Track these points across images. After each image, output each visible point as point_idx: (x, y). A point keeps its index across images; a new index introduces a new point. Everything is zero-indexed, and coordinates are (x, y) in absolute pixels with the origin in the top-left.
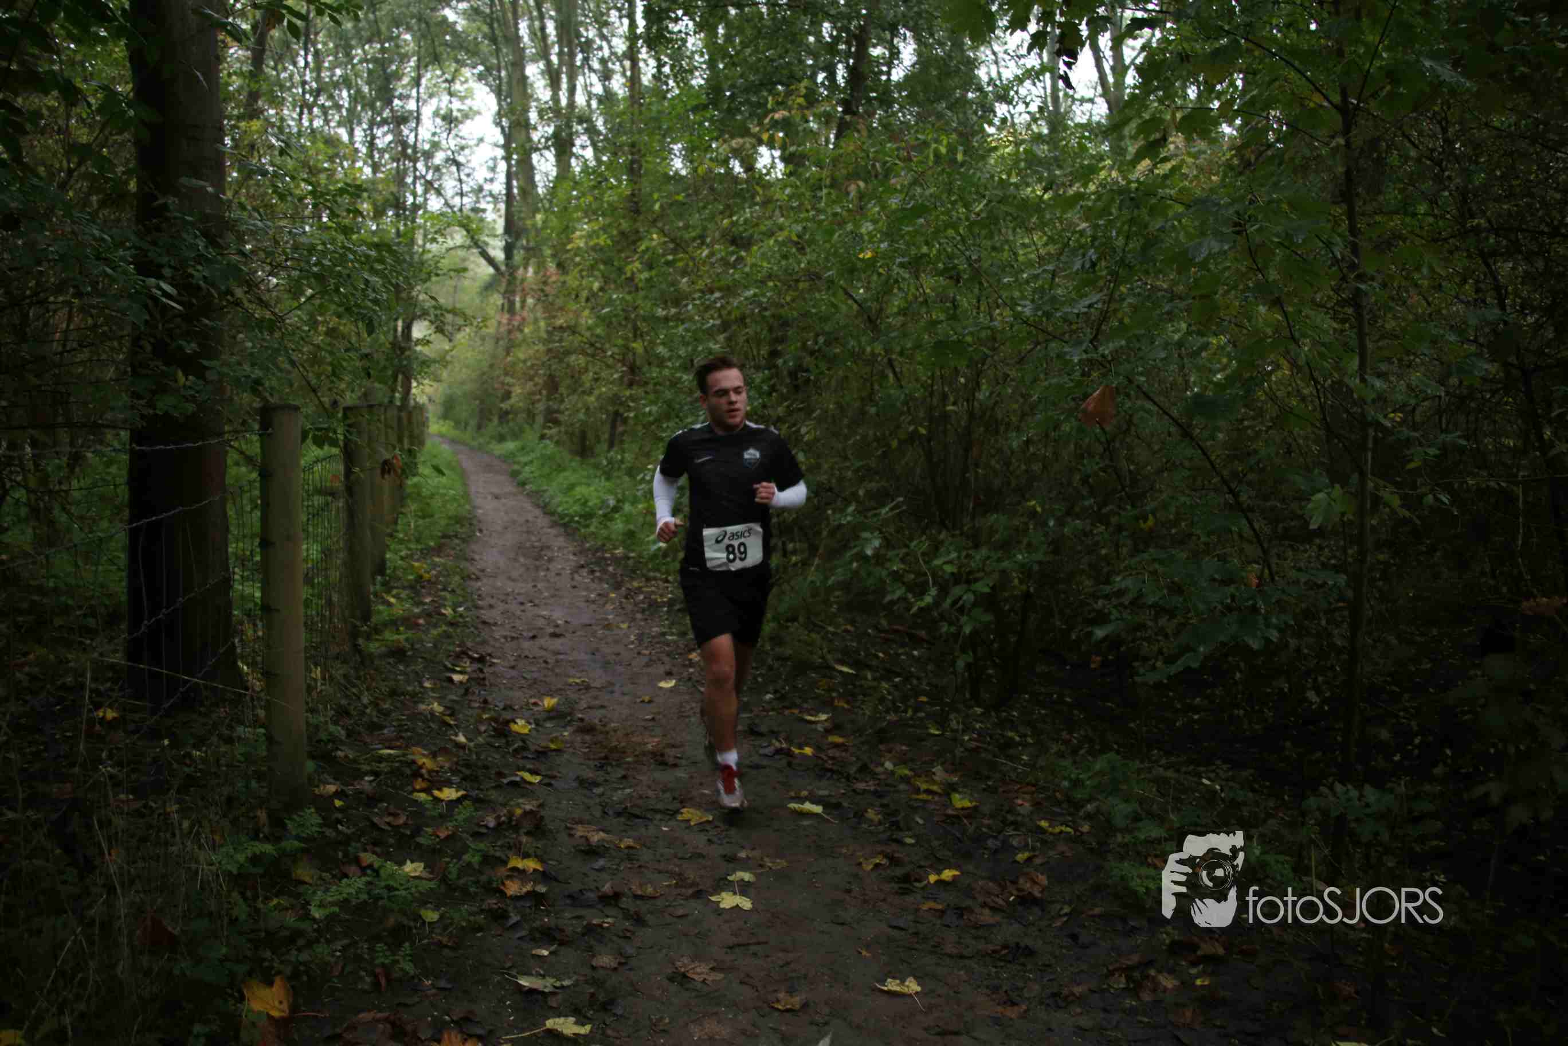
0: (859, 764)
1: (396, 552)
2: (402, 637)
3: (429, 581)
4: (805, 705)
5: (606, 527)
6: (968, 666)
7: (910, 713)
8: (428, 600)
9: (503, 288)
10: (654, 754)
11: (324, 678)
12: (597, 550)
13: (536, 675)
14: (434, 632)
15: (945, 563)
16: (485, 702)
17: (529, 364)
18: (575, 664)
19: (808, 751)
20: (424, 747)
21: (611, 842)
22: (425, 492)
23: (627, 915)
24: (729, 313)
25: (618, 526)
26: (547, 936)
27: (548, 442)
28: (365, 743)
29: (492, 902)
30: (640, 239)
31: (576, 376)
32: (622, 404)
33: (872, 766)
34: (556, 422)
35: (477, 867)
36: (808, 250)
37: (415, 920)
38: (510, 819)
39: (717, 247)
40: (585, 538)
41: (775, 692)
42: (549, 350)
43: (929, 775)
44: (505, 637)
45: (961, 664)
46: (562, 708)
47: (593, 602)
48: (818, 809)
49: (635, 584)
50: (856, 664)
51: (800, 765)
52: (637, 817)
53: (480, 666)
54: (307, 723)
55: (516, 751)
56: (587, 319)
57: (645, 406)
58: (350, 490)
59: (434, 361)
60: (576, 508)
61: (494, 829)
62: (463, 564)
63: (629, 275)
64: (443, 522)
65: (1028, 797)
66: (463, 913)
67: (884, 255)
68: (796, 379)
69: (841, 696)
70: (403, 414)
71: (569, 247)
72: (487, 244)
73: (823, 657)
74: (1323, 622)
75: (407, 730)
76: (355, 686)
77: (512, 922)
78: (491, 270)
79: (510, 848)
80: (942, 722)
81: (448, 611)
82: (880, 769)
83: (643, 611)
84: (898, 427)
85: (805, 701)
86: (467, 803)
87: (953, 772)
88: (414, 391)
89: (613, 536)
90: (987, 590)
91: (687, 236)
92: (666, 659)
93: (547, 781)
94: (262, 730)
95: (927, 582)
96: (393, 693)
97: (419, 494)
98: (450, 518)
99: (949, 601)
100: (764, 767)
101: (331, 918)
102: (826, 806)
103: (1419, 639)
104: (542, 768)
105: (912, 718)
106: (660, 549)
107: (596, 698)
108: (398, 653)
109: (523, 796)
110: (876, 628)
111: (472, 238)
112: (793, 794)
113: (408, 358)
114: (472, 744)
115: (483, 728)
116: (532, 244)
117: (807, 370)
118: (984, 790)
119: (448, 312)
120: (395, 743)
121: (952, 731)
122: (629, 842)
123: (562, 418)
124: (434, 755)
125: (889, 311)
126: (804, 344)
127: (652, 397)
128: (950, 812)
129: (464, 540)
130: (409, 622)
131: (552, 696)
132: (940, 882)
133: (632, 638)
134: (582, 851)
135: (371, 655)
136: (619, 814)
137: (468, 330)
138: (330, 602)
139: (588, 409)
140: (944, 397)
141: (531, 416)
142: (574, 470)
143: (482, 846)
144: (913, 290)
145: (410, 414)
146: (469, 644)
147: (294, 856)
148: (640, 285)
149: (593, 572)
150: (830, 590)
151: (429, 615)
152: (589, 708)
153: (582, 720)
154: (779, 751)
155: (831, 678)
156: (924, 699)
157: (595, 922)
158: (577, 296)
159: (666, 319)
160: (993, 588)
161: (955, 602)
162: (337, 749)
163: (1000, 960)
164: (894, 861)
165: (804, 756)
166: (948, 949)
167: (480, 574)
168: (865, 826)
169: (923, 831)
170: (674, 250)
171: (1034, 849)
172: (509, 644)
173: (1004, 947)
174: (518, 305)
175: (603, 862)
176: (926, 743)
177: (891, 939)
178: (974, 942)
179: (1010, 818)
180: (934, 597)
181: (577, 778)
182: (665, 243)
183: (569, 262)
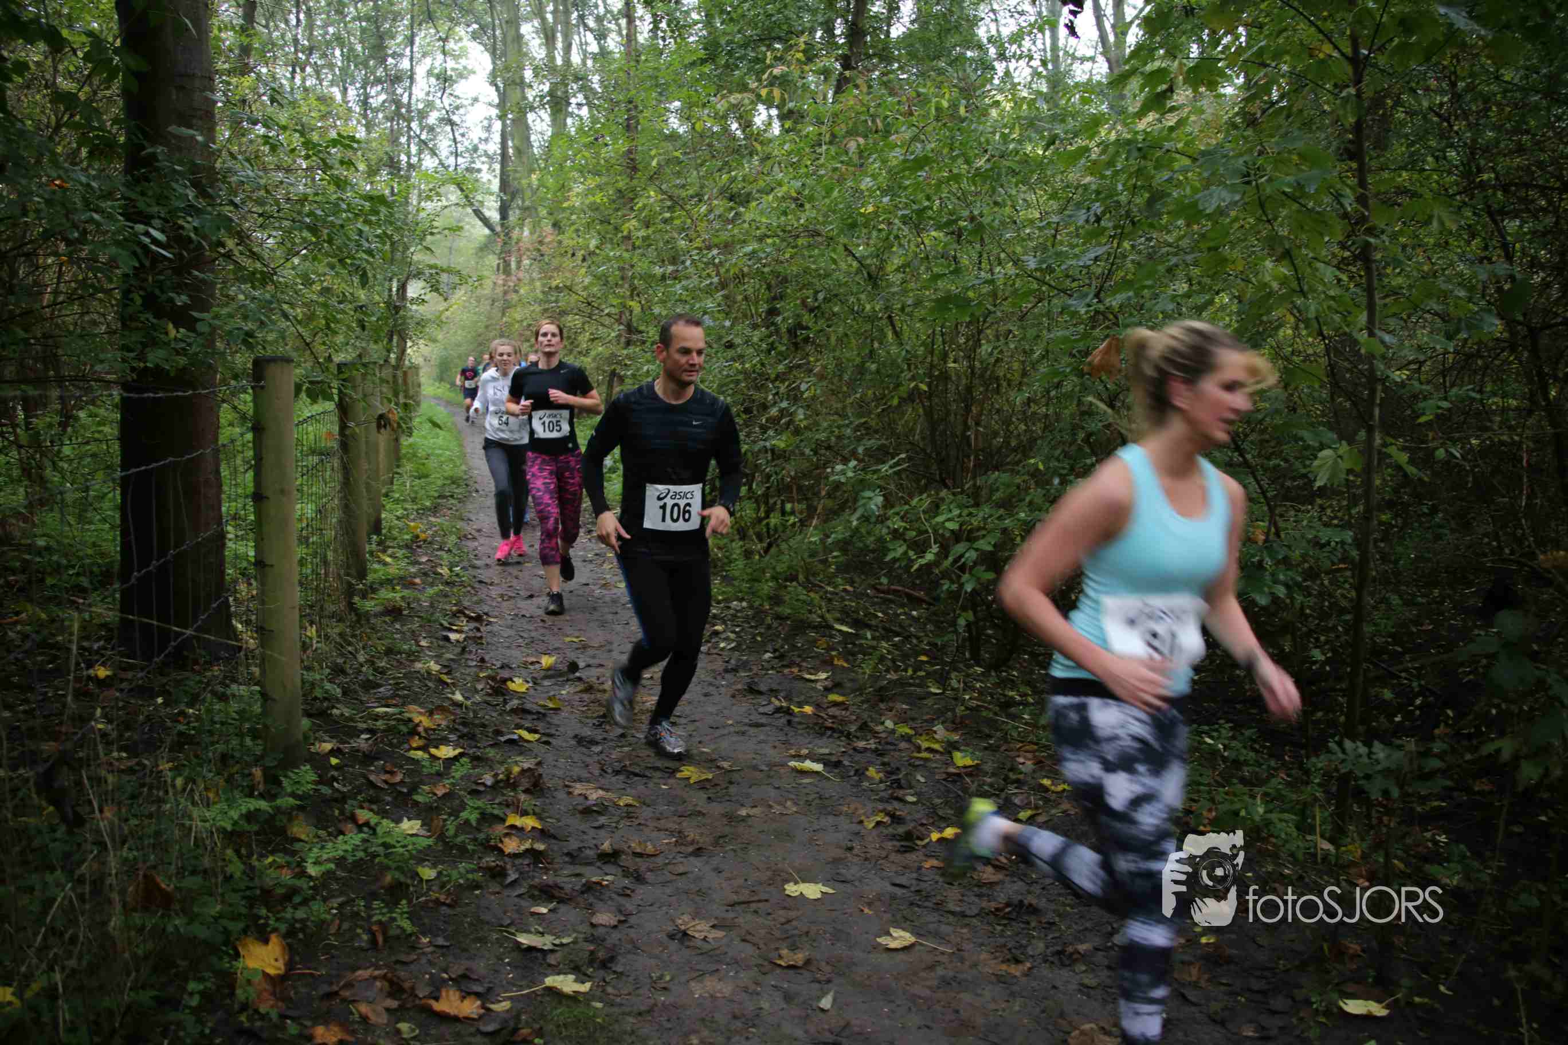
0: (858, 724)
1: (391, 511)
2: (398, 596)
3: (425, 541)
4: (805, 664)
6: (969, 625)
7: (910, 672)
8: (424, 559)
9: (497, 248)
11: (319, 636)
13: (533, 634)
14: (431, 591)
15: (949, 520)
16: (483, 660)
17: (525, 324)
18: (573, 624)
19: (808, 709)
20: (421, 705)
21: (611, 800)
22: (421, 453)
23: (626, 873)
24: (728, 271)
26: (547, 893)
28: (362, 702)
29: (490, 860)
30: (637, 197)
32: (618, 363)
33: (871, 725)
35: (474, 823)
36: (807, 206)
37: (413, 878)
38: (508, 778)
39: (716, 202)
41: (775, 651)
42: (546, 310)
43: (930, 733)
44: (502, 596)
45: (962, 622)
46: (560, 667)
47: (591, 561)
48: (818, 767)
50: (856, 623)
51: (800, 723)
52: (636, 775)
53: (477, 625)
54: (303, 682)
55: (513, 709)
56: (583, 278)
57: (643, 365)
58: (344, 446)
59: (430, 320)
61: (493, 787)
62: (460, 524)
63: (625, 233)
64: (439, 483)
65: (1029, 755)
66: (462, 871)
67: (887, 211)
68: (796, 336)
69: (840, 655)
70: (399, 373)
71: (565, 205)
72: (482, 203)
73: (822, 617)
74: (1326, 582)
75: (403, 688)
76: (350, 644)
77: (509, 880)
78: (486, 231)
79: (508, 806)
80: (942, 679)
81: (444, 571)
82: (880, 728)
84: (898, 385)
85: (804, 660)
86: (464, 760)
87: (955, 730)
88: (409, 351)
90: (990, 548)
91: (684, 194)
93: (544, 739)
94: (257, 688)
95: (929, 539)
96: (389, 652)
97: (415, 455)
98: (446, 478)
99: (951, 559)
100: (762, 725)
101: (328, 875)
102: (827, 764)
103: (1420, 600)
104: (541, 726)
105: (912, 677)
107: (594, 657)
108: (394, 612)
109: (521, 754)
110: (874, 587)
111: (466, 197)
112: (792, 752)
113: (404, 317)
114: (469, 703)
115: (480, 687)
116: (527, 204)
117: (807, 328)
118: (986, 748)
119: (443, 271)
120: (390, 702)
121: (953, 689)
122: (629, 800)
124: (431, 713)
125: (889, 268)
126: (804, 303)
128: (952, 770)
129: (460, 500)
130: (406, 582)
131: (550, 655)
132: (941, 840)
134: (581, 809)
135: (367, 615)
136: (617, 773)
137: (463, 287)
138: (325, 562)
140: (945, 356)
143: (479, 803)
144: (913, 247)
145: (405, 373)
146: (466, 604)
147: (290, 814)
148: (637, 243)
150: (827, 550)
151: (425, 574)
152: (589, 666)
153: (579, 679)
154: (778, 710)
155: (831, 636)
156: (924, 658)
157: (594, 879)
158: (573, 255)
159: (664, 278)
160: (995, 546)
161: (956, 560)
162: (333, 707)
163: (1004, 918)
164: (896, 819)
165: (804, 715)
166: (951, 906)
167: (476, 534)
168: (866, 784)
169: (924, 789)
170: (669, 207)
171: (1037, 808)
172: (505, 604)
173: (1008, 905)
174: (513, 265)
175: (602, 820)
176: (929, 702)
177: (893, 897)
178: (976, 900)
179: (1012, 776)
180: (936, 554)
181: (576, 736)
182: (662, 200)
183: (565, 221)
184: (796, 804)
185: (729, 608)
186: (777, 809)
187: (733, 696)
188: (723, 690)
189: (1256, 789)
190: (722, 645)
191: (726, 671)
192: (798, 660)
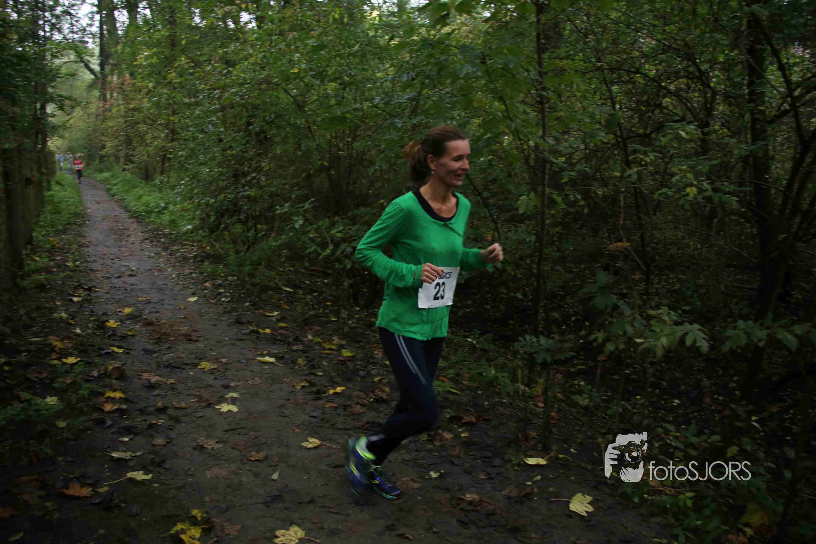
0: (294, 337)
1: (39, 232)
2: (43, 278)
3: (59, 248)
4: (266, 308)
5: (160, 218)
6: (351, 286)
7: (321, 310)
8: (58, 258)
9: (99, 86)
10: (185, 335)
12: (155, 230)
13: (121, 297)
14: (62, 275)
15: (338, 232)
16: (92, 311)
17: (115, 129)
18: (142, 290)
19: (268, 331)
20: (57, 336)
21: (162, 381)
22: (56, 200)
23: (171, 418)
24: (224, 101)
25: (166, 217)
26: (128, 430)
27: (126, 172)
28: (22, 335)
29: (97, 415)
30: (175, 60)
31: (142, 136)
32: (166, 151)
33: (301, 338)
34: (132, 162)
35: (87, 397)
36: (267, 68)
37: (53, 427)
38: (106, 372)
39: (217, 65)
40: (148, 224)
41: (251, 301)
42: (126, 122)
43: (330, 341)
44: (103, 277)
45: (346, 284)
46: (135, 313)
47: (153, 257)
48: (272, 360)
49: (176, 248)
50: (294, 287)
51: (263, 338)
52: (177, 368)
53: (89, 292)
55: (109, 336)
56: (146, 104)
57: (179, 151)
58: (8, 196)
59: (59, 126)
60: (143, 208)
61: (97, 377)
62: (79, 239)
63: (169, 80)
64: (67, 216)
65: (380, 350)
66: (80, 422)
67: (304, 71)
68: (260, 137)
69: (285, 303)
70: (43, 156)
71: (135, 63)
72: (89, 61)
73: (276, 284)
74: (528, 261)
75: (46, 328)
76: (15, 305)
77: (107, 424)
78: (92, 77)
79: (106, 387)
80: (337, 314)
81: (70, 264)
82: (305, 339)
83: (180, 261)
85: (266, 305)
86: (81, 364)
87: (343, 339)
88: (49, 143)
89: (163, 223)
91: (201, 59)
92: (192, 286)
93: (127, 351)
95: (327, 243)
96: (38, 308)
97: (52, 201)
98: (71, 214)
99: (339, 252)
100: (244, 340)
102: (277, 358)
103: (575, 270)
104: (124, 345)
105: (322, 313)
106: (188, 229)
107: (154, 308)
108: (41, 287)
109: (113, 359)
110: (304, 268)
111: (80, 57)
112: (259, 353)
113: (44, 124)
114: (84, 334)
115: (90, 325)
116: (115, 62)
117: (265, 132)
118: (359, 347)
119: (66, 98)
120: (39, 335)
121: (344, 319)
122: (172, 381)
123: (135, 159)
124: (62, 340)
125: (309, 101)
126: (264, 119)
127: (183, 146)
128: (341, 358)
129: (79, 226)
130: (47, 270)
131: (130, 307)
132: (335, 393)
133: (174, 276)
134: (146, 386)
135: (25, 288)
136: (166, 367)
137: (78, 109)
139: (149, 154)
140: (338, 148)
141: (117, 158)
142: (142, 188)
143: (90, 386)
145: (47, 156)
146: (83, 282)
148: (176, 86)
149: (152, 242)
151: (59, 266)
152: (150, 313)
153: (146, 319)
154: (252, 332)
155: (281, 293)
156: (329, 303)
157: (153, 422)
158: (140, 91)
159: (189, 105)
161: (343, 252)
162: (5, 339)
163: (366, 430)
164: (312, 384)
165: (265, 334)
166: (340, 426)
167: (89, 244)
168: (297, 367)
169: (327, 369)
170: (194, 66)
171: (383, 375)
172: (105, 281)
173: (367, 423)
174: (108, 96)
175: (157, 392)
176: (329, 325)
177: (310, 423)
178: (352, 422)
179: (372, 360)
180: (332, 250)
181: (144, 349)
182: (189, 63)
183: (136, 73)
184: (260, 379)
185: (227, 280)
186: (250, 382)
187: (228, 325)
188: (223, 322)
189: (492, 363)
190: (223, 299)
191: (225, 312)
192: (263, 306)
